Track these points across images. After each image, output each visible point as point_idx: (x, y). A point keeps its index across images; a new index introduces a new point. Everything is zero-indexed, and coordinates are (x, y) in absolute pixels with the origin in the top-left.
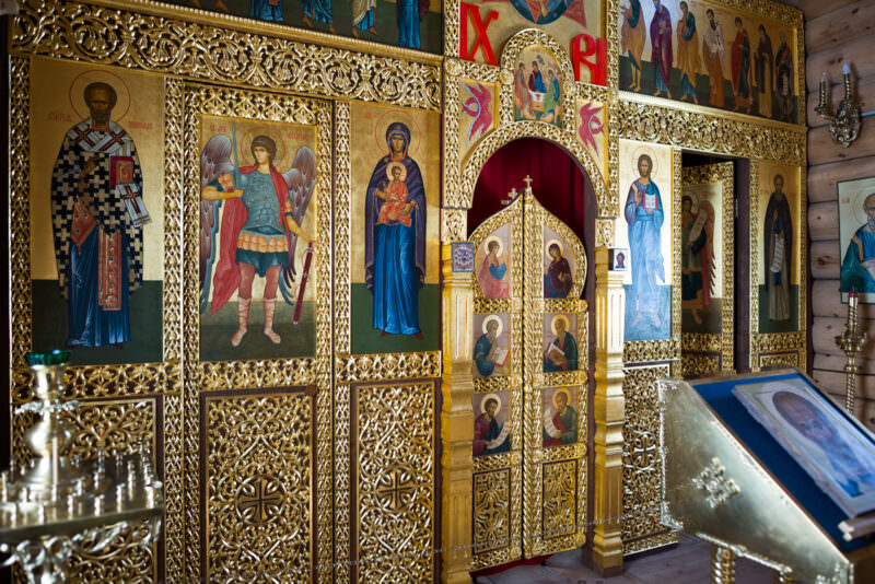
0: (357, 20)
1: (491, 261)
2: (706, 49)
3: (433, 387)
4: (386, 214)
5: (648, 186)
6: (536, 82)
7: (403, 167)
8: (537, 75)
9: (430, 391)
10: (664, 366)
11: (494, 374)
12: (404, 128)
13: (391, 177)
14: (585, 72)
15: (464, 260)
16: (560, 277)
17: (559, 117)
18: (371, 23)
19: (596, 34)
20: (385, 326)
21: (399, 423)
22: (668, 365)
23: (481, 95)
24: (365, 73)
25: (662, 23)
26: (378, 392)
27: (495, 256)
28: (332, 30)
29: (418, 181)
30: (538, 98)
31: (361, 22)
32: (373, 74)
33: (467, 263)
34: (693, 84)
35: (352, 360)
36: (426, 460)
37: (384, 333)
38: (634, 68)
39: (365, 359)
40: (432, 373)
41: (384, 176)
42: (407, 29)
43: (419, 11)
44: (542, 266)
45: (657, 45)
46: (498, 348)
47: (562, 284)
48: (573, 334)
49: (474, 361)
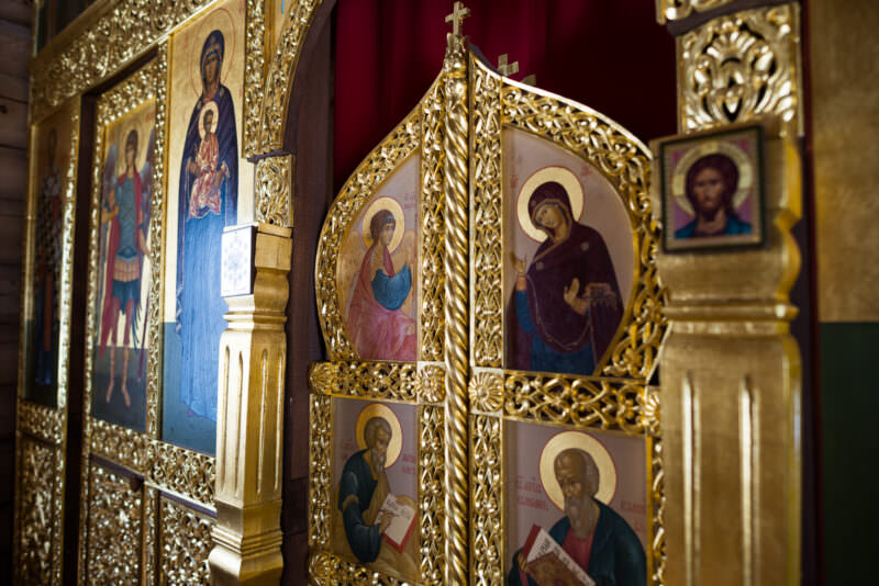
4: (196, 200)
7: (215, 107)
12: (219, 37)
13: (202, 132)
16: (570, 297)
20: (191, 399)
27: (385, 251)
37: (190, 412)
41: (197, 135)
44: (504, 265)
46: (391, 498)
47: (580, 320)
48: (631, 519)
49: (340, 513)
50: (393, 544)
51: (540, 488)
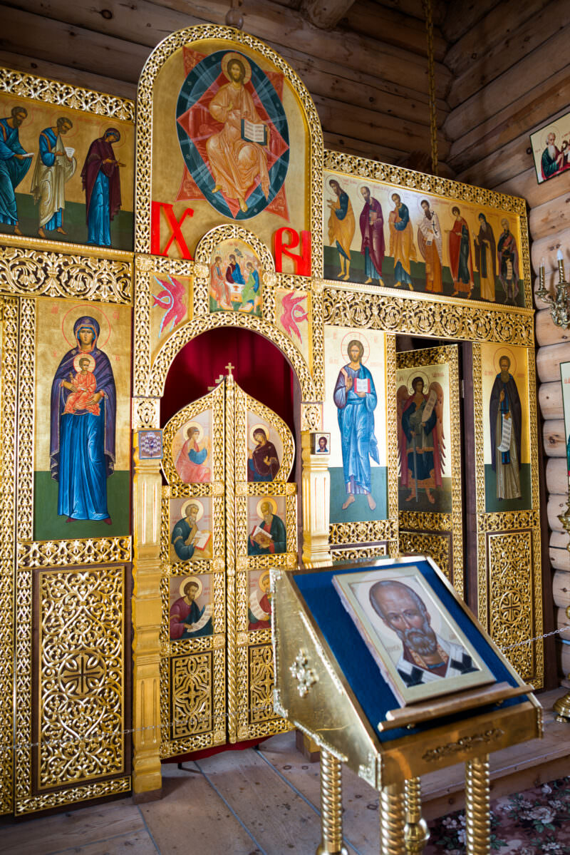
0: (44, 221)
1: (190, 446)
2: (422, 238)
3: (123, 572)
4: (72, 405)
5: (359, 370)
6: (233, 274)
7: (92, 359)
8: (235, 267)
9: (120, 575)
10: (380, 547)
12: (93, 321)
13: (78, 369)
14: (288, 263)
15: (152, 447)
16: (266, 461)
17: (258, 307)
18: (59, 224)
19: (299, 227)
20: (72, 511)
21: (86, 608)
22: (384, 546)
23: (175, 288)
24: (53, 271)
25: (373, 215)
26: (63, 577)
27: (195, 442)
28: (17, 231)
29: (107, 371)
30: (236, 290)
31: (48, 223)
32: (61, 272)
33: (155, 450)
34: (408, 272)
35: (35, 547)
36: (116, 644)
37: (70, 519)
38: (342, 258)
39: (49, 546)
40: (122, 558)
41: (72, 368)
42: (97, 228)
43: (110, 211)
44: (246, 450)
45: (367, 235)
46: (199, 532)
47: (268, 467)
48: (280, 517)
49: (173, 546)
50: (201, 549)
51: (256, 515)
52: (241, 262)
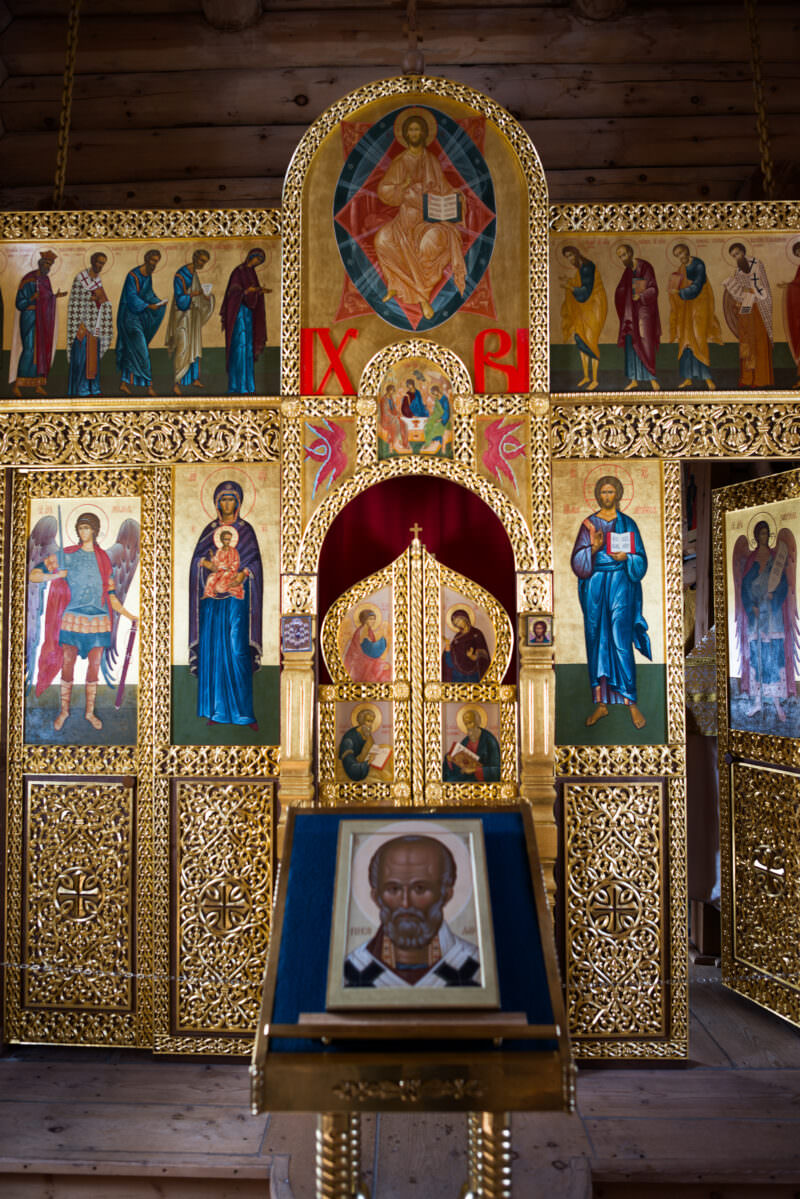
0: (179, 376)
1: (363, 634)
2: (730, 304)
3: (271, 790)
4: (213, 587)
5: (616, 520)
6: (413, 405)
7: (233, 531)
8: (414, 395)
9: (268, 793)
10: (651, 784)
11: (370, 779)
12: (236, 487)
13: (219, 544)
14: (494, 376)
15: (298, 637)
16: (469, 654)
17: (449, 446)
18: (195, 376)
19: (512, 328)
20: (213, 713)
21: (229, 828)
22: (660, 785)
23: (333, 434)
24: (190, 432)
25: (640, 286)
26: (203, 789)
27: (370, 629)
28: (151, 392)
29: (252, 545)
30: (416, 426)
31: (184, 378)
32: (199, 432)
33: (303, 641)
34: (705, 361)
35: (173, 752)
36: (263, 876)
37: (211, 722)
38: (585, 358)
39: (188, 751)
40: (271, 772)
41: (211, 544)
42: (238, 374)
43: (254, 351)
44: (439, 640)
45: (628, 316)
46: (375, 746)
47: (474, 663)
48: (493, 732)
49: (340, 761)
50: (377, 768)
51: (456, 727)
52: (424, 387)
